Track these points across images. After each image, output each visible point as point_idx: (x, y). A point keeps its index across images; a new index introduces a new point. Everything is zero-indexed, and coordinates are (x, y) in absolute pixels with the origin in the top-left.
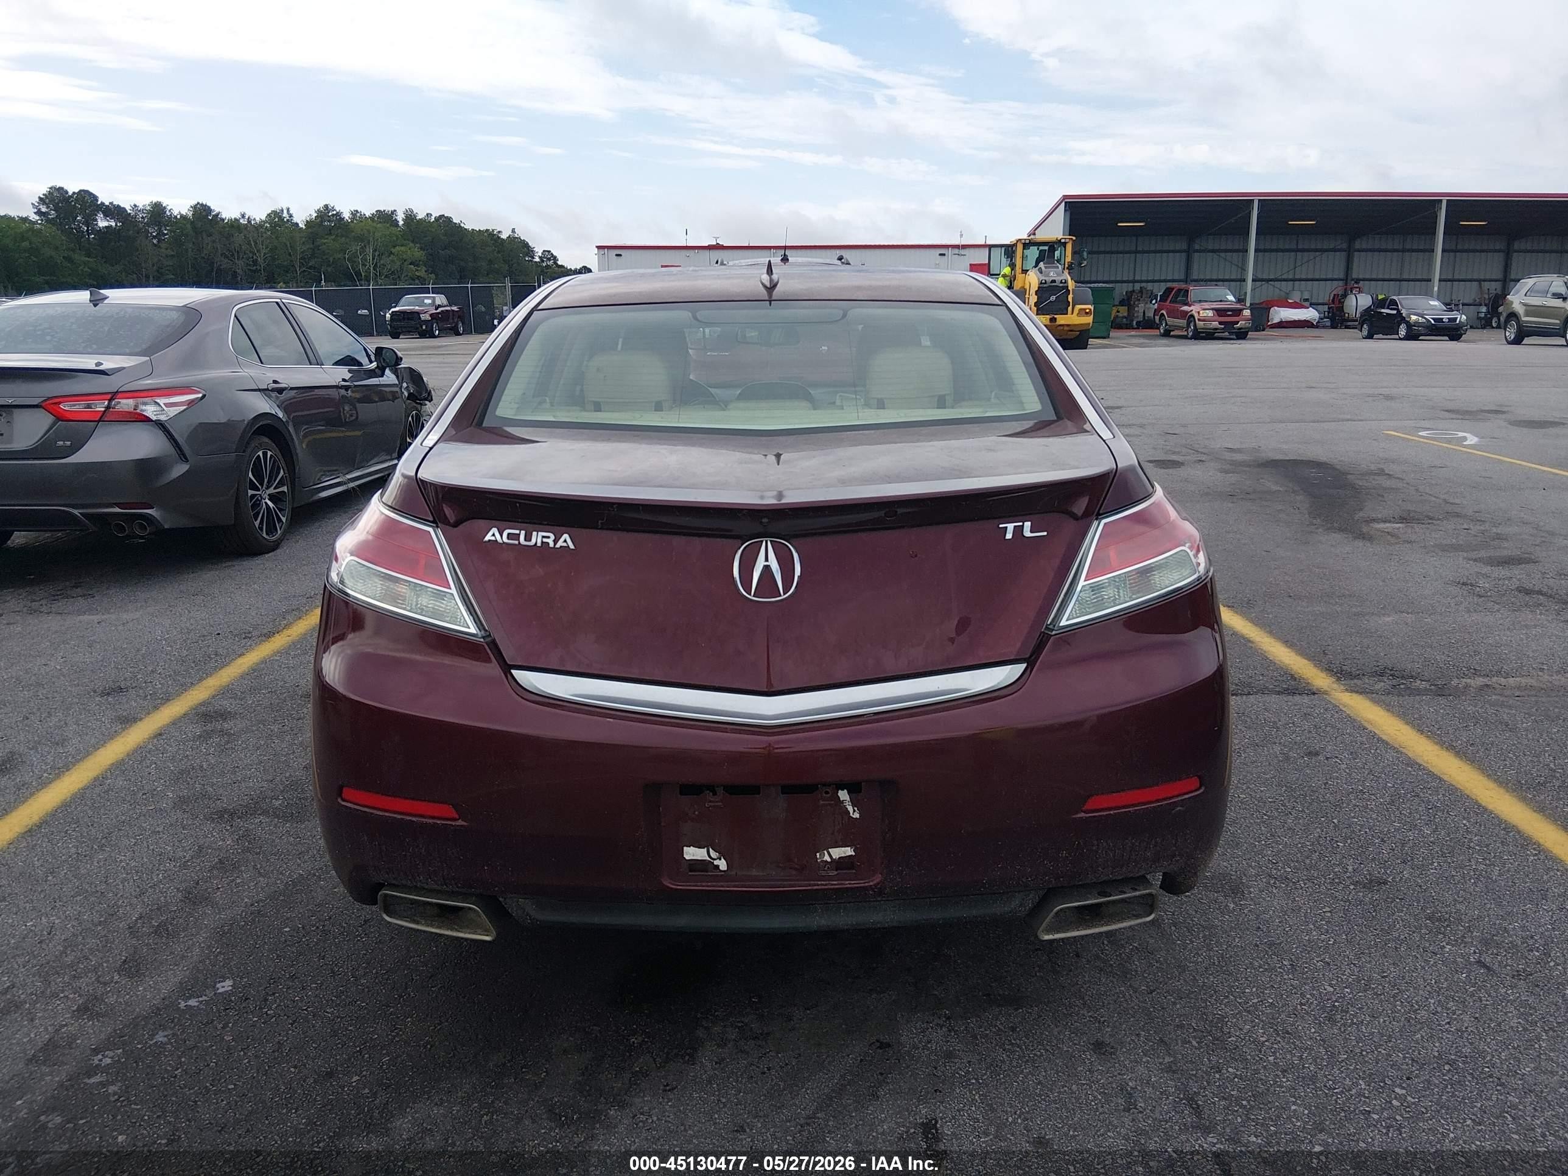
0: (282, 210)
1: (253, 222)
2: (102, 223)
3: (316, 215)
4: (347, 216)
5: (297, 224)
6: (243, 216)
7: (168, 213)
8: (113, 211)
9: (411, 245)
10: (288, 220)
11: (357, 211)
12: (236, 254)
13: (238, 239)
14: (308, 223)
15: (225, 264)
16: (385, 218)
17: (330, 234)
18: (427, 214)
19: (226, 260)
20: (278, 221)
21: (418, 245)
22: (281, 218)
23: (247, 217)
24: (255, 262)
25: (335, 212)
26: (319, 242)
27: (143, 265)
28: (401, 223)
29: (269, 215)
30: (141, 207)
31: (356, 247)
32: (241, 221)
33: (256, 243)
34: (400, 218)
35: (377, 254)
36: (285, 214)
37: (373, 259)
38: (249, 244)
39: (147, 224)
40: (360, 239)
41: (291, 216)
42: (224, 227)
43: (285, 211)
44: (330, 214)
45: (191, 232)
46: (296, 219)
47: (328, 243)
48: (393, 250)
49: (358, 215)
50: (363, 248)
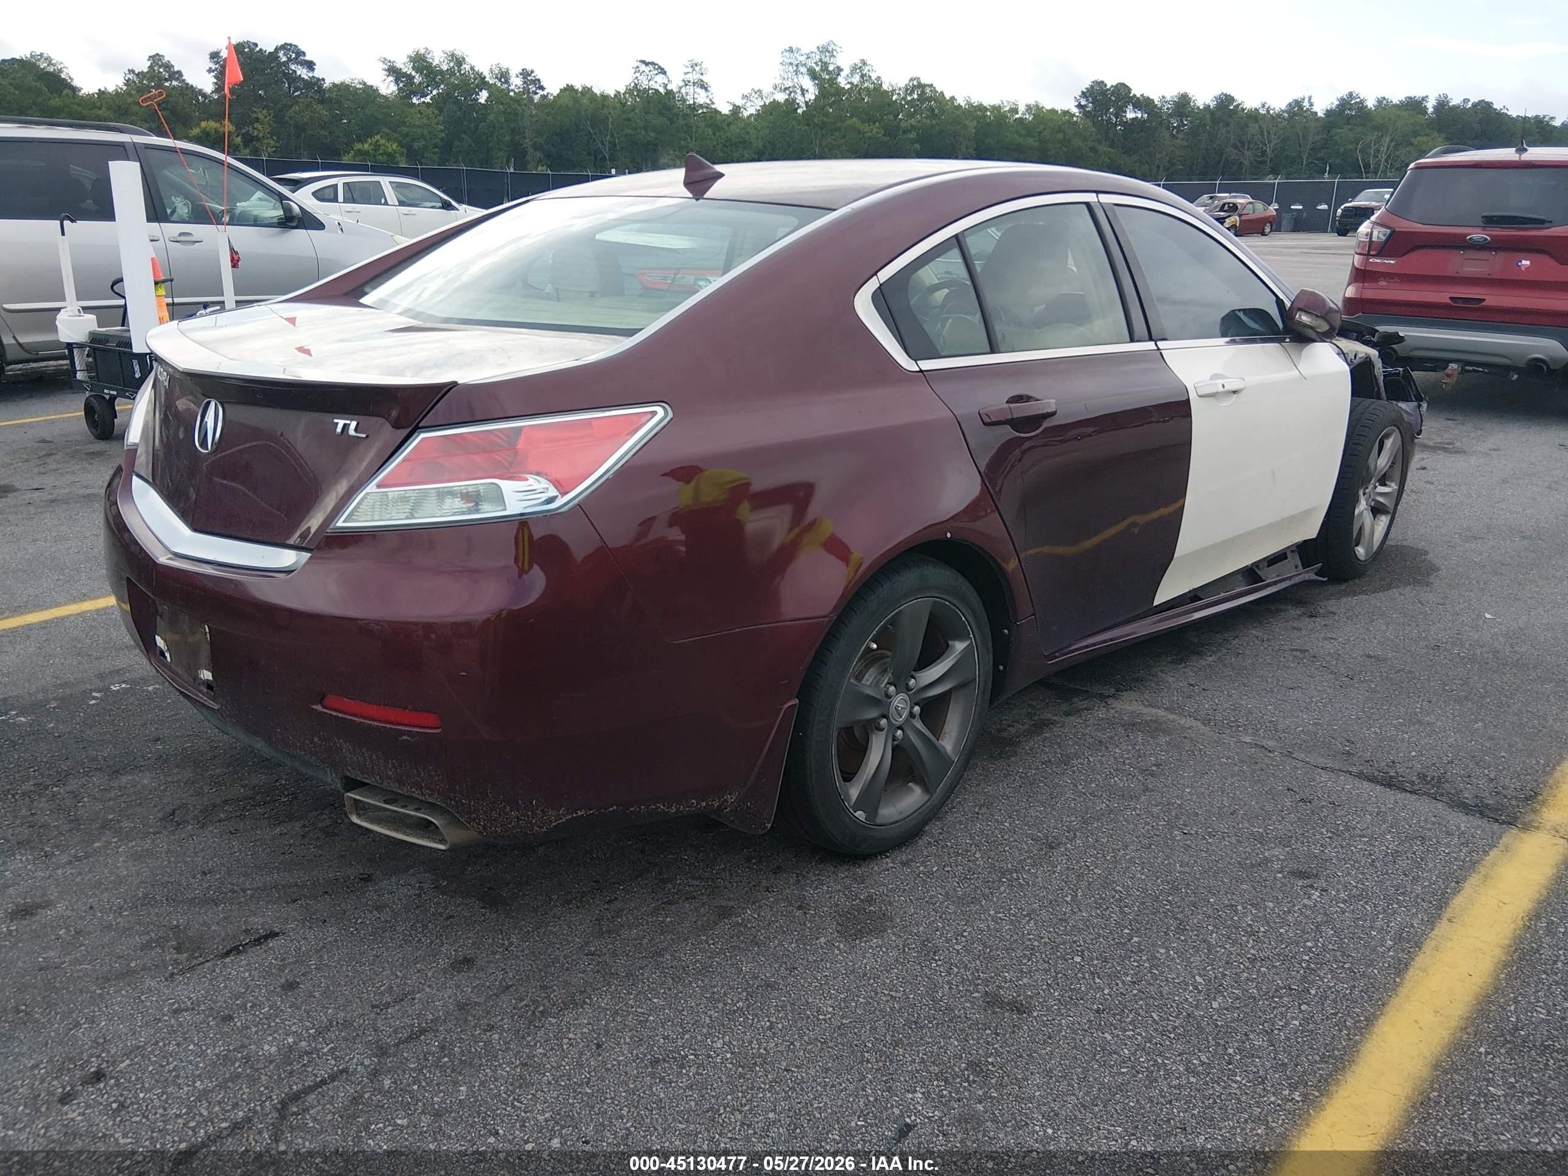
0: (1304, 99)
1: (1271, 112)
2: (1130, 114)
3: (1338, 103)
4: (1371, 103)
5: (1316, 113)
6: (1263, 106)
7: (1192, 104)
8: (1143, 104)
9: (1436, 134)
10: (1307, 109)
11: (1384, 98)
12: (1246, 145)
13: (1253, 129)
14: (1329, 113)
15: (1232, 154)
16: (1414, 105)
17: (1348, 124)
18: (1464, 100)
19: (1235, 151)
20: (1297, 110)
21: (1444, 135)
22: (1301, 107)
23: (1267, 107)
24: (1264, 153)
25: (1358, 100)
26: (1334, 131)
27: (1158, 155)
28: (1431, 110)
29: (1290, 104)
30: (1168, 98)
31: (1372, 137)
32: (1261, 111)
33: (1269, 133)
34: (1430, 106)
35: (1393, 144)
36: (1306, 104)
37: (1388, 149)
38: (1262, 134)
39: (1171, 115)
40: (1381, 128)
41: (1311, 105)
42: (1242, 118)
43: (1306, 100)
44: (1353, 102)
45: (1209, 123)
46: (1315, 109)
47: (1343, 133)
48: (1413, 140)
49: (1385, 102)
50: (1378, 141)
